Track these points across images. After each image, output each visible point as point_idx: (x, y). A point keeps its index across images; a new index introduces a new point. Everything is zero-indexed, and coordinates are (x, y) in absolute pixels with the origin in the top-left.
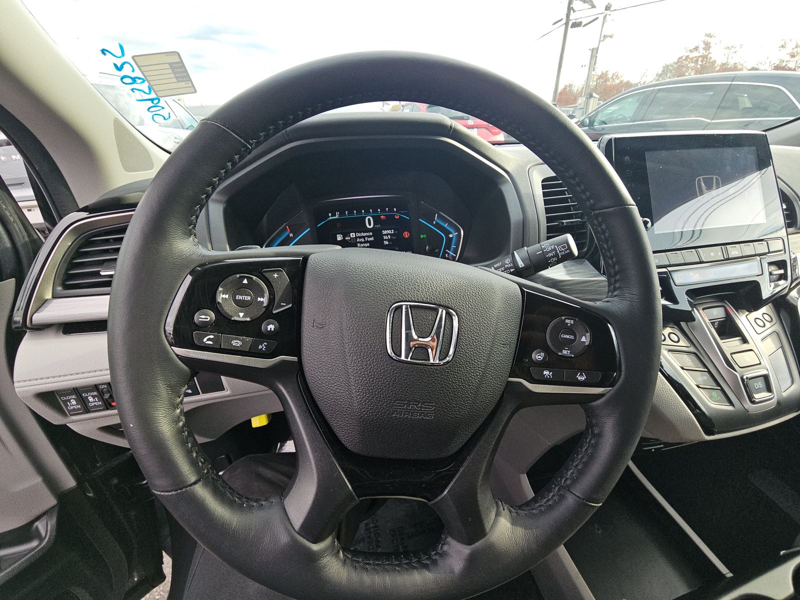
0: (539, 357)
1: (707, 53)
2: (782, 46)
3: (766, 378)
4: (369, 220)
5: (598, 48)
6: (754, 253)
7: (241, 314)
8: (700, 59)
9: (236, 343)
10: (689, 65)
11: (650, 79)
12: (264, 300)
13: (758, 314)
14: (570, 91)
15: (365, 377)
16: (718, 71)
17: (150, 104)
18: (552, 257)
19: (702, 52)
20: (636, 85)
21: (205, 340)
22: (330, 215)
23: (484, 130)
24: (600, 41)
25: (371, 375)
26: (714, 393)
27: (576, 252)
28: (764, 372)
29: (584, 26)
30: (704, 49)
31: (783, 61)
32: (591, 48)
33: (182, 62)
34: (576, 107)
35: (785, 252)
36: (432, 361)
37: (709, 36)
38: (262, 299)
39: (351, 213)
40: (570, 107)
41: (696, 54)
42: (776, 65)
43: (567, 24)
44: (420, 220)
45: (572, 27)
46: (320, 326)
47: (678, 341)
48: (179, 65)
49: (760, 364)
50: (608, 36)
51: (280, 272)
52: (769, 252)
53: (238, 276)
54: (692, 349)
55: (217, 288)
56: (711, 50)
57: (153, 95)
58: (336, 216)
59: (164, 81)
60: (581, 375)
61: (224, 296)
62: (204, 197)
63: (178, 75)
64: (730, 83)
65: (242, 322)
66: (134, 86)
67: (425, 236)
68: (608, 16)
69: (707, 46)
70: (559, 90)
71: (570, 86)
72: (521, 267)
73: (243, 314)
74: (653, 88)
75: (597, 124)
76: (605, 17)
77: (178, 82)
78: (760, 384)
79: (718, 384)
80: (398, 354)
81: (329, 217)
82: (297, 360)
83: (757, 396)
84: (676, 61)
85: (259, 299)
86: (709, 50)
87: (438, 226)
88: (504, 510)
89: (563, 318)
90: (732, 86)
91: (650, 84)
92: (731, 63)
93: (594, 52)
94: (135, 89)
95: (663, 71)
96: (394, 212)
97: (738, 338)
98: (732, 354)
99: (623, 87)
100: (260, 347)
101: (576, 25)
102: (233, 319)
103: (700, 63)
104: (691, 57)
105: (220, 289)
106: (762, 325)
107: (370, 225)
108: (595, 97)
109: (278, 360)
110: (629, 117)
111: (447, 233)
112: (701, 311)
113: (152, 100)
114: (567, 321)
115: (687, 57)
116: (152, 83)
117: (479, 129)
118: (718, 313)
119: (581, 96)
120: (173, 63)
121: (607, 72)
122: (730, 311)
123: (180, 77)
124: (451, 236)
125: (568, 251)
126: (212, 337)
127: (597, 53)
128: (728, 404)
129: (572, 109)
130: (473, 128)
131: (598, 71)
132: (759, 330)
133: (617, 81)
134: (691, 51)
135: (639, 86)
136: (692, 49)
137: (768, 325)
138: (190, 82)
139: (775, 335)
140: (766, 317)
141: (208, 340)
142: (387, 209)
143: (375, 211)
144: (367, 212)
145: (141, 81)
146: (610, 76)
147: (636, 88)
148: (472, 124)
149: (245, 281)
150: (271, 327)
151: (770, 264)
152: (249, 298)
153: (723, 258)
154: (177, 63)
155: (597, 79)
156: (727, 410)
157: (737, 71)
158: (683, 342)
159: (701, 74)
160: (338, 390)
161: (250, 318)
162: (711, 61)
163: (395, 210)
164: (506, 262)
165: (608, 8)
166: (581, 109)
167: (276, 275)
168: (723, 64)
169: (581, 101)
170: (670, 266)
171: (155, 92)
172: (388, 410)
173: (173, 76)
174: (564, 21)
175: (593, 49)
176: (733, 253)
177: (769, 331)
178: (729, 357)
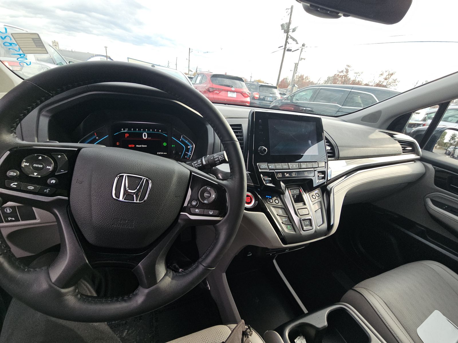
0: (194, 203)
1: (347, 74)
2: (381, 74)
3: (310, 220)
4: (145, 135)
5: (298, 63)
6: (312, 167)
7: (35, 174)
8: (344, 77)
9: (31, 188)
10: (339, 79)
11: (322, 82)
12: (50, 168)
13: (313, 193)
14: (286, 81)
15: (99, 207)
16: (351, 84)
17: (19, 56)
18: (217, 161)
19: (345, 73)
20: (316, 84)
21: (12, 185)
22: (122, 129)
23: (240, 94)
24: (299, 60)
25: (102, 206)
26: (289, 226)
27: (227, 160)
28: (310, 218)
29: (293, 51)
30: (346, 72)
31: (381, 82)
32: (295, 63)
33: (40, 38)
34: (287, 90)
35: (325, 168)
36: (135, 201)
37: (348, 66)
38: (49, 167)
39: (135, 130)
40: (285, 90)
41: (342, 74)
42: (377, 83)
43: (285, 49)
44: (172, 137)
45: (287, 51)
46: (80, 182)
47: (278, 203)
48: (38, 39)
49: (309, 214)
50: (303, 59)
51: (63, 156)
52: (318, 167)
53: (36, 155)
54: (283, 207)
55: (23, 160)
56: (349, 73)
57: (21, 52)
58: (125, 130)
59: (28, 46)
60: (211, 211)
61: (26, 164)
62: (22, 115)
63: (37, 44)
64: (350, 90)
65: (36, 177)
66: (10, 47)
67: (174, 146)
68: (303, 49)
69: (347, 71)
70: (280, 80)
71: (286, 79)
72: (204, 164)
73: (37, 174)
74: (318, 87)
75: (294, 100)
76: (302, 49)
77: (37, 47)
78: (307, 223)
79: (291, 223)
80: (118, 197)
81: (122, 130)
82: (68, 199)
83: (306, 228)
84: (333, 76)
85: (48, 167)
86: (348, 73)
87: (182, 142)
88: (170, 273)
89: (206, 187)
90: (351, 92)
91: (322, 85)
92: (357, 80)
93: (296, 65)
94: (10, 49)
95: (328, 80)
96: (159, 132)
97: (302, 203)
98: (298, 209)
99: (310, 84)
100: (45, 191)
101: (289, 50)
102: (30, 175)
103: (343, 79)
104: (340, 75)
105: (24, 160)
106: (315, 198)
107: (145, 137)
108: (296, 87)
109: (56, 198)
110: (309, 99)
111: (187, 145)
112: (289, 191)
113: (20, 55)
114: (208, 188)
115: (338, 75)
116: (21, 46)
117: (238, 93)
118: (296, 192)
119: (290, 85)
120: (34, 38)
121: (303, 75)
122: (301, 192)
123: (38, 45)
124: (189, 147)
125: (224, 159)
126: (16, 183)
127: (298, 66)
128: (294, 231)
129: (286, 90)
130: (234, 92)
131: (299, 74)
132: (313, 200)
133: (308, 81)
134: (340, 72)
135: (317, 85)
136: (340, 71)
138: (44, 48)
139: (319, 203)
141: (13, 185)
142: (156, 130)
143: (149, 130)
144: (144, 130)
145: (15, 45)
146: (304, 77)
147: (315, 85)
148: (234, 90)
149: (40, 158)
150: (53, 181)
151: (319, 172)
152: (42, 166)
153: (298, 168)
154: (38, 38)
155: (299, 78)
156: (292, 233)
157: (359, 85)
158: (280, 204)
159: (343, 84)
160: (85, 213)
161: (41, 176)
162: (348, 78)
163: (160, 131)
164: (199, 161)
165: (303, 45)
166: (289, 91)
167: (59, 156)
168: (353, 81)
169: (290, 87)
170: (276, 169)
171: (22, 51)
172: (110, 223)
173: (34, 44)
174: (283, 47)
175: (296, 63)
176: (303, 166)
177: (317, 201)
178: (297, 211)
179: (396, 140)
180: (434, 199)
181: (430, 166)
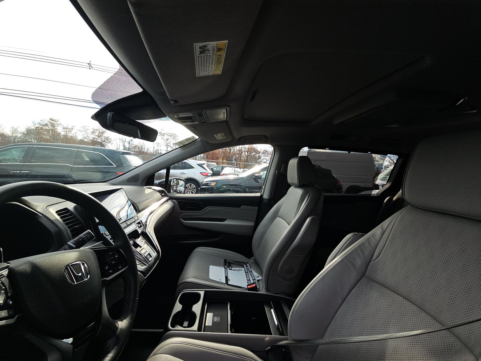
0: (107, 268)
6: (133, 222)
9: (3, 314)
13: (140, 239)
26: (141, 265)
28: (148, 253)
35: (139, 219)
49: (146, 251)
51: (4, 277)
52: (136, 220)
60: (120, 266)
78: (149, 257)
79: (141, 262)
80: (74, 282)
83: (150, 260)
85: (2, 292)
97: (139, 247)
98: (140, 251)
109: (16, 317)
114: (110, 253)
118: (133, 241)
132: (142, 243)
137: (143, 240)
139: (146, 243)
140: (141, 238)
151: (137, 224)
153: (127, 225)
156: (146, 267)
167: (3, 279)
177: (144, 242)
178: (140, 253)
179: (156, 191)
180: (183, 217)
181: (175, 201)
